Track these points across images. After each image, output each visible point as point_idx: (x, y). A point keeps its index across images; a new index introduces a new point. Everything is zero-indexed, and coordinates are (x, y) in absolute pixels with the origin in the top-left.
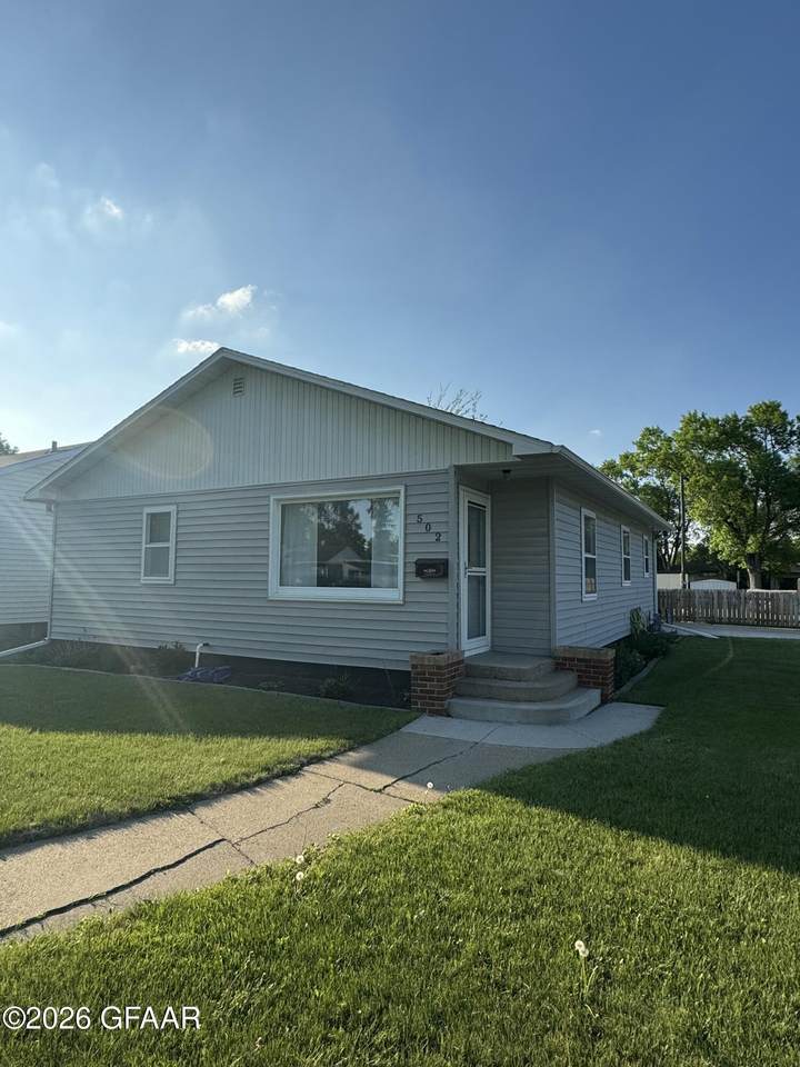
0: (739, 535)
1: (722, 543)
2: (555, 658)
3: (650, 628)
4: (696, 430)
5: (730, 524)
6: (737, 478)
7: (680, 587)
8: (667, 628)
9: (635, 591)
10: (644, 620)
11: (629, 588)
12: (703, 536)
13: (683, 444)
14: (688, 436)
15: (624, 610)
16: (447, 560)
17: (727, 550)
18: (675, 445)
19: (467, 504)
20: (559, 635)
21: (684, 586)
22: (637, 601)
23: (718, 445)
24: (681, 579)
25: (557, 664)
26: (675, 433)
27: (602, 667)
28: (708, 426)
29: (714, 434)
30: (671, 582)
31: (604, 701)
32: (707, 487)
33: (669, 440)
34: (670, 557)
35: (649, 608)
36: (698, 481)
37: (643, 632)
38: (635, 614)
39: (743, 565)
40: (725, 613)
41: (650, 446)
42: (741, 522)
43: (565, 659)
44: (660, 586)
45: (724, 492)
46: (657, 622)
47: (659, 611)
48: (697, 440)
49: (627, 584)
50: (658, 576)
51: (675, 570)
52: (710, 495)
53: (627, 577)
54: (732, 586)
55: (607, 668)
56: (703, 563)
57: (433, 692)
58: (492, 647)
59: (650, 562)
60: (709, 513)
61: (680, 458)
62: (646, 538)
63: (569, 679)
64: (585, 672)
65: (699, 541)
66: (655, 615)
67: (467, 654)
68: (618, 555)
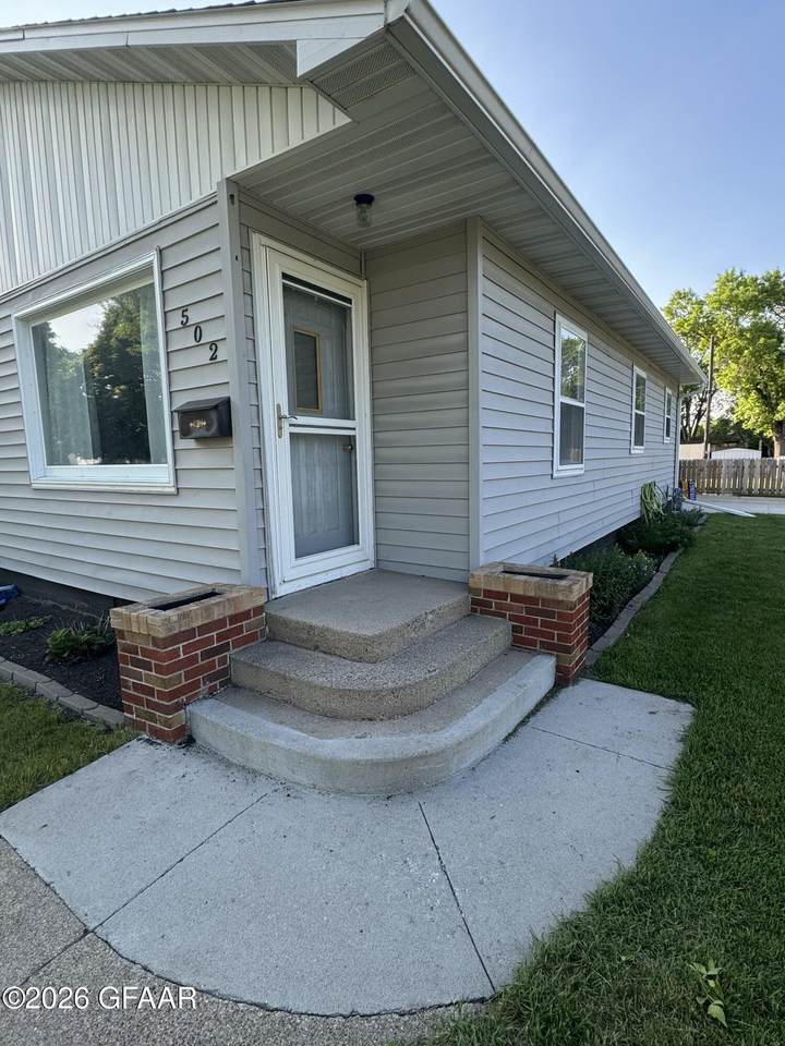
0: (768, 403)
1: (749, 413)
2: (470, 590)
3: (668, 507)
4: (733, 290)
5: (759, 391)
6: (775, 340)
7: (701, 457)
8: (687, 506)
9: (650, 460)
10: (660, 499)
11: (641, 456)
12: (727, 407)
13: (716, 305)
14: (724, 296)
15: (632, 487)
16: (227, 402)
17: (753, 420)
18: (706, 309)
19: (279, 282)
20: (486, 543)
21: (706, 456)
22: (651, 474)
23: (755, 304)
24: (703, 449)
25: (475, 602)
26: (708, 296)
27: (561, 616)
28: (745, 285)
29: (752, 292)
30: (693, 452)
31: (562, 680)
32: (739, 351)
33: (701, 303)
34: (690, 429)
35: (666, 480)
36: (729, 346)
37: (657, 514)
38: (647, 491)
39: (769, 434)
40: (756, 484)
41: (679, 311)
42: (772, 387)
43: (488, 593)
44: (681, 457)
45: (758, 356)
46: (677, 499)
47: (680, 484)
48: (733, 300)
49: (637, 450)
50: (681, 447)
51: (696, 440)
52: (742, 360)
53: (639, 440)
54: (756, 455)
55: (571, 617)
56: (726, 435)
57: (150, 692)
58: (378, 560)
59: (672, 423)
60: (738, 380)
61: (711, 322)
62: (669, 391)
63: (497, 633)
64: (527, 621)
65: (723, 412)
66: (675, 490)
67: (281, 591)
68: (628, 409)
